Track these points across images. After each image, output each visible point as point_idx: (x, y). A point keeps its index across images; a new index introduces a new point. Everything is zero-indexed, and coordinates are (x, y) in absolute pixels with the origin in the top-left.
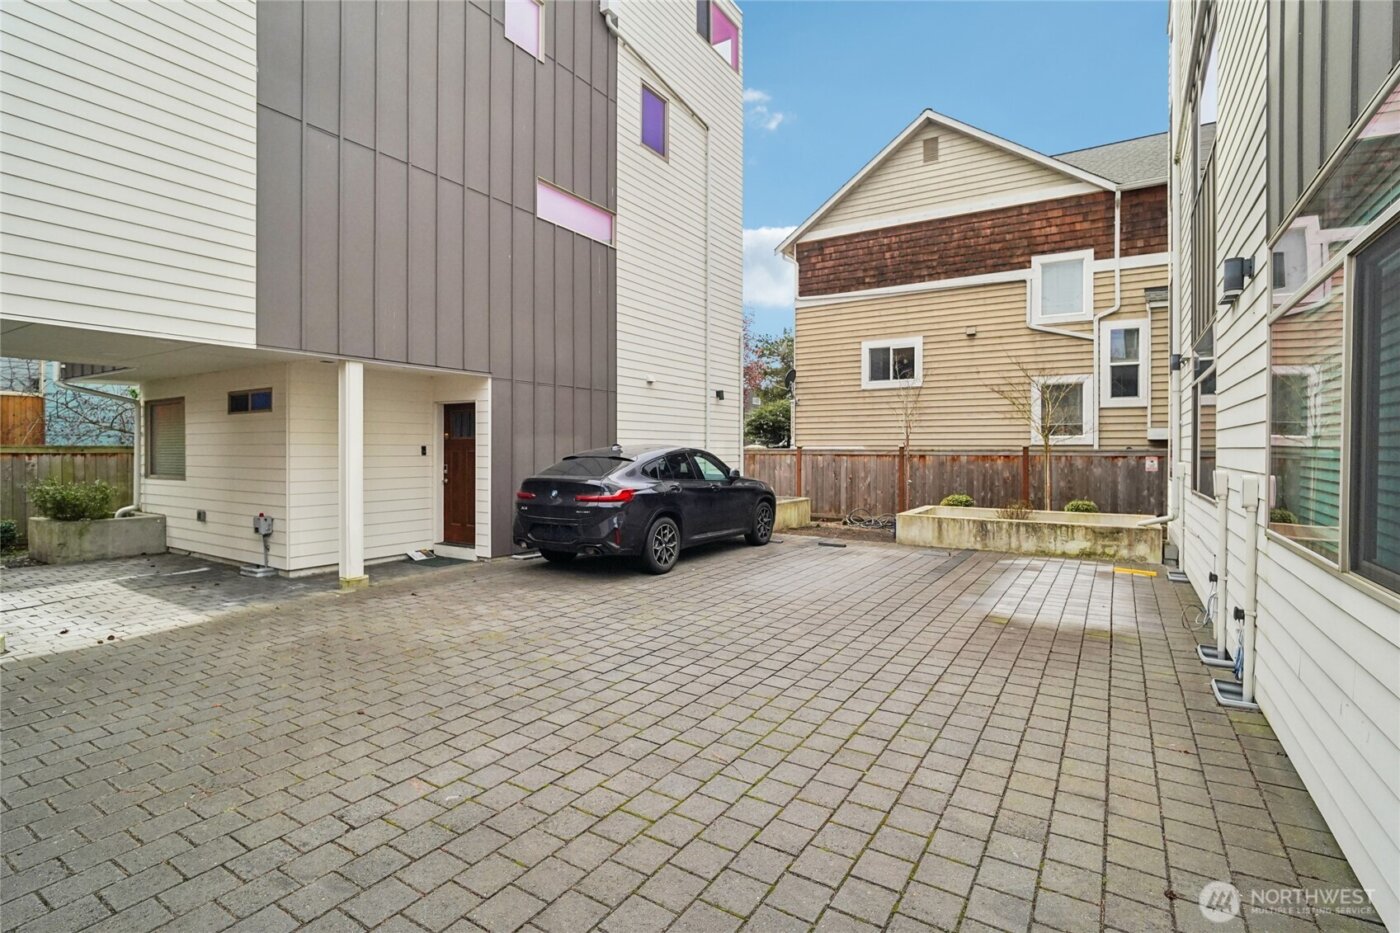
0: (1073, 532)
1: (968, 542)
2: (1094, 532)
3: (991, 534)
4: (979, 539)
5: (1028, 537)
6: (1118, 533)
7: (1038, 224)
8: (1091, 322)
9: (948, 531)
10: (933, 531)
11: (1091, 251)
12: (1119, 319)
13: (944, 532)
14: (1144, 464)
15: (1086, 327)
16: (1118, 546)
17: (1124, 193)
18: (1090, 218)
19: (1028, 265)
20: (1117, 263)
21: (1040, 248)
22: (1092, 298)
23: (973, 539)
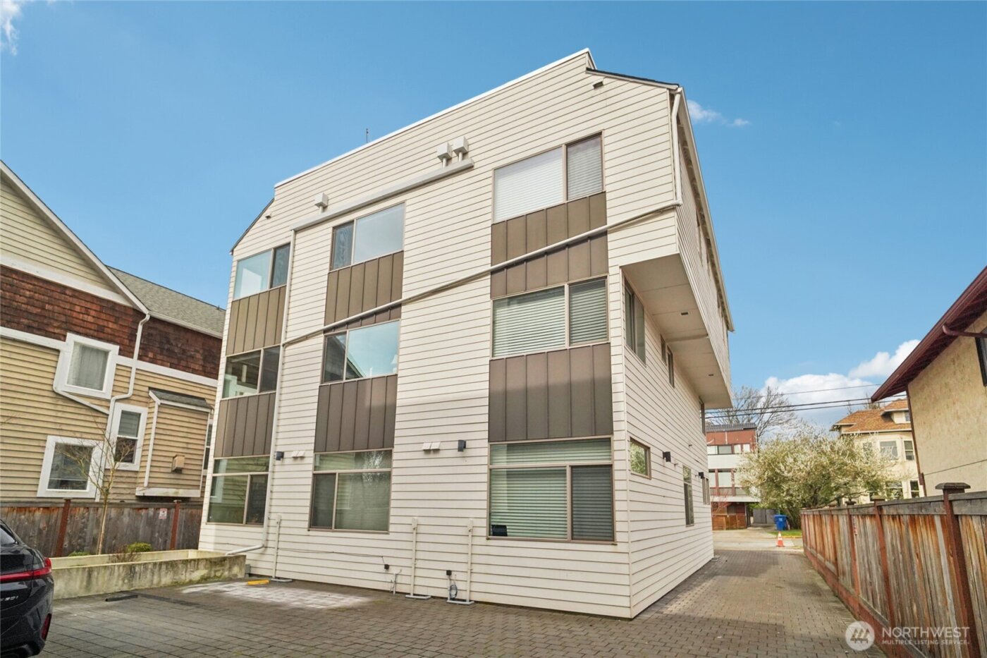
0: (198, 564)
1: (116, 585)
2: (211, 562)
3: (138, 575)
4: (126, 581)
5: (167, 573)
6: (224, 560)
7: (78, 309)
8: (109, 401)
9: (97, 578)
10: (82, 582)
11: (117, 347)
12: (129, 403)
13: (94, 580)
14: (159, 514)
15: (104, 403)
16: (223, 570)
17: (152, 318)
18: (120, 323)
19: (62, 338)
20: (134, 363)
21: (77, 329)
22: (112, 382)
23: (120, 582)
